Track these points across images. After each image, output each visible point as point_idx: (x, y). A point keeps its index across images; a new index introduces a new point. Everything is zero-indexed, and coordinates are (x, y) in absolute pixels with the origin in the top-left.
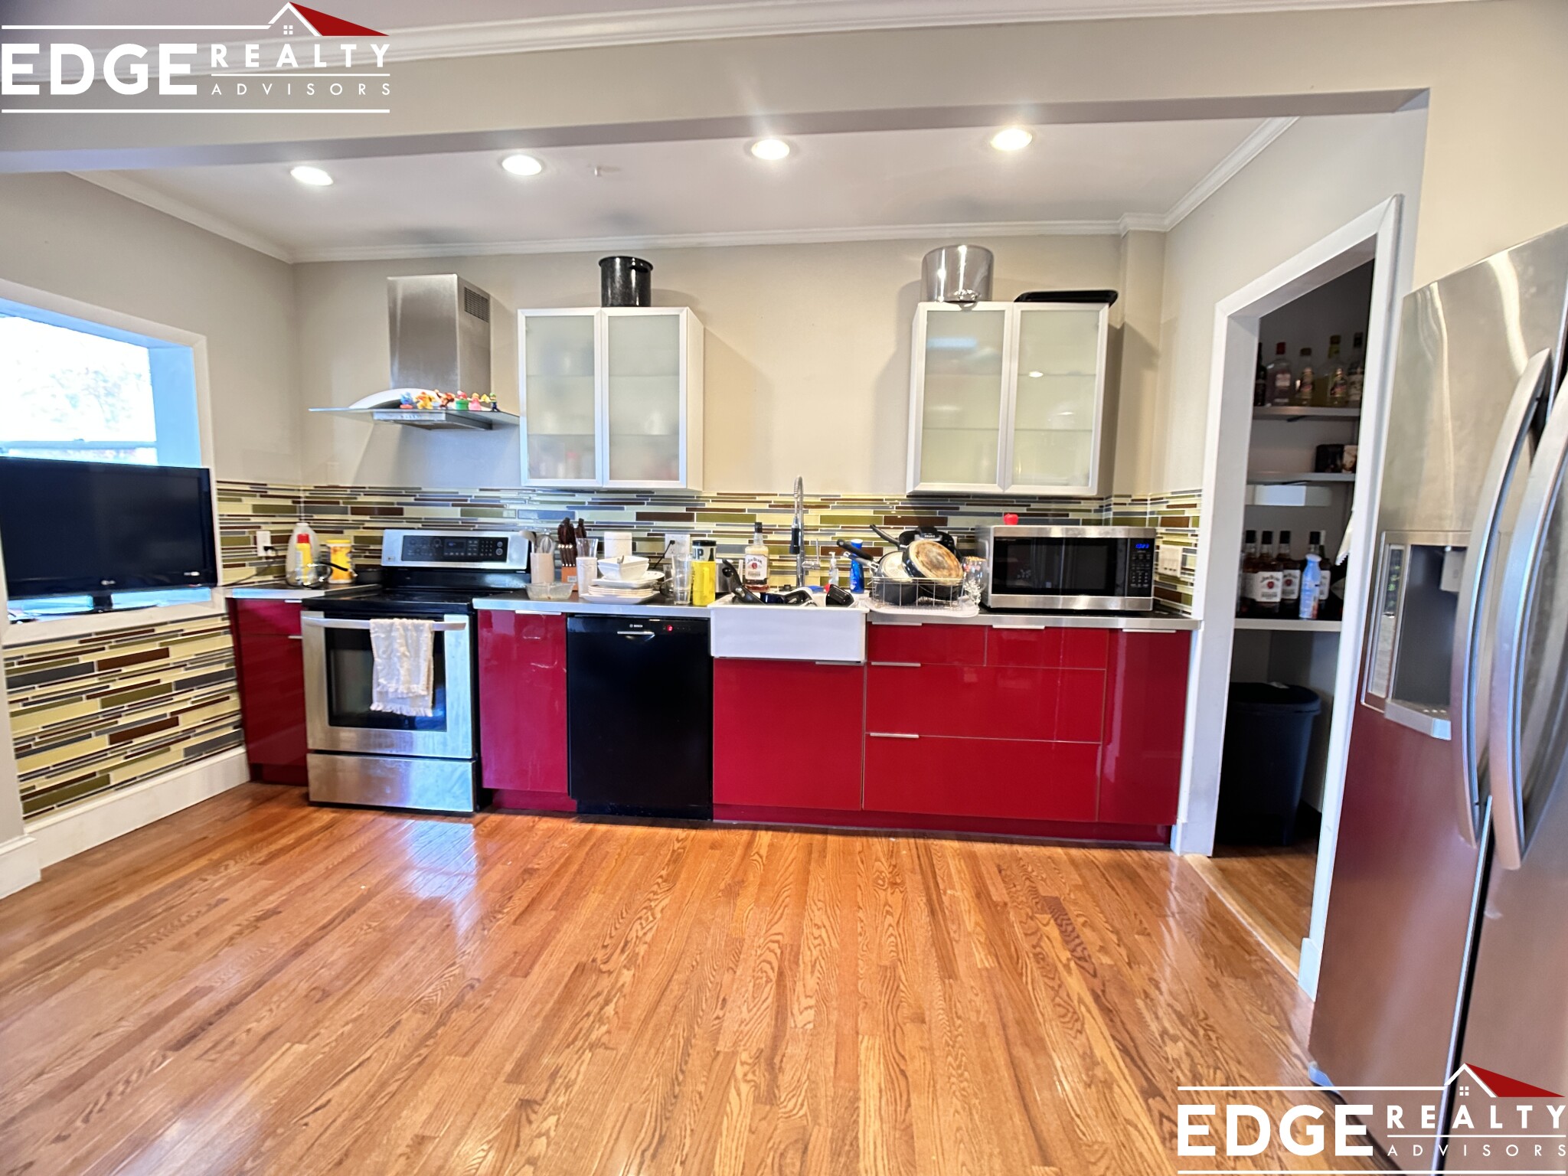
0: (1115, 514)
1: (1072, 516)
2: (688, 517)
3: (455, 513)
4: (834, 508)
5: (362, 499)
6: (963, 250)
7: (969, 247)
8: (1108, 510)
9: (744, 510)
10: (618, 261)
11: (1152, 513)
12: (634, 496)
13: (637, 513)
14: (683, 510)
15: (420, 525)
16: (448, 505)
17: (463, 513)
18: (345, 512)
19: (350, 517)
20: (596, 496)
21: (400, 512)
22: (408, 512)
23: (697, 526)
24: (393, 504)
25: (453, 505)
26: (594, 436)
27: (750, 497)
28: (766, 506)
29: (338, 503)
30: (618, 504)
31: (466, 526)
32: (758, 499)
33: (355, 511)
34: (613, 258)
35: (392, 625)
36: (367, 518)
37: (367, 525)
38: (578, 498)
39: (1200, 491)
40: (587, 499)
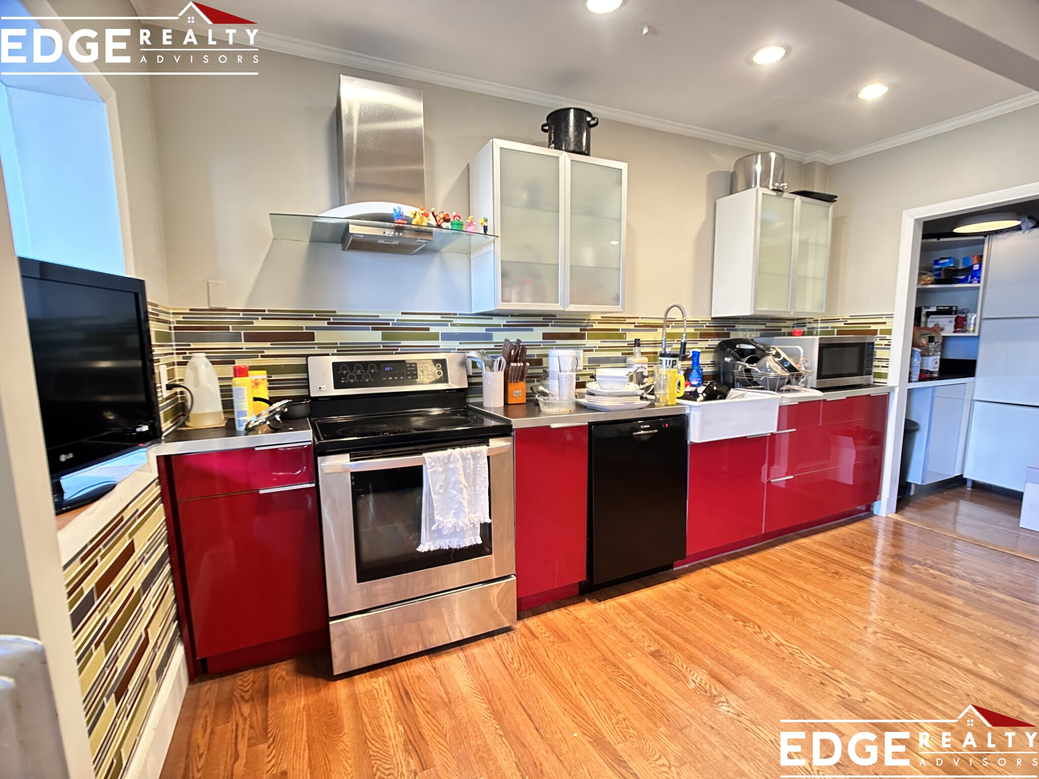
0: (808, 328)
1: (783, 330)
2: (580, 336)
3: (375, 337)
4: (672, 327)
5: (259, 323)
6: (773, 155)
7: (776, 153)
8: (805, 326)
9: (618, 330)
10: (572, 113)
11: (821, 328)
12: (541, 319)
13: (544, 334)
14: (577, 330)
15: (335, 351)
16: (368, 329)
17: (384, 337)
18: (236, 338)
19: (244, 345)
20: (510, 319)
21: (311, 337)
22: (320, 337)
23: (588, 343)
24: (302, 328)
25: (373, 329)
26: (558, 265)
27: (621, 320)
28: (632, 327)
29: (228, 328)
30: (529, 326)
31: (388, 350)
32: (628, 321)
33: (250, 338)
34: (567, 110)
35: (449, 456)
36: (268, 345)
37: (267, 353)
38: (495, 321)
39: (892, 315)
40: (502, 321)
